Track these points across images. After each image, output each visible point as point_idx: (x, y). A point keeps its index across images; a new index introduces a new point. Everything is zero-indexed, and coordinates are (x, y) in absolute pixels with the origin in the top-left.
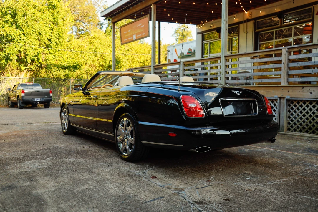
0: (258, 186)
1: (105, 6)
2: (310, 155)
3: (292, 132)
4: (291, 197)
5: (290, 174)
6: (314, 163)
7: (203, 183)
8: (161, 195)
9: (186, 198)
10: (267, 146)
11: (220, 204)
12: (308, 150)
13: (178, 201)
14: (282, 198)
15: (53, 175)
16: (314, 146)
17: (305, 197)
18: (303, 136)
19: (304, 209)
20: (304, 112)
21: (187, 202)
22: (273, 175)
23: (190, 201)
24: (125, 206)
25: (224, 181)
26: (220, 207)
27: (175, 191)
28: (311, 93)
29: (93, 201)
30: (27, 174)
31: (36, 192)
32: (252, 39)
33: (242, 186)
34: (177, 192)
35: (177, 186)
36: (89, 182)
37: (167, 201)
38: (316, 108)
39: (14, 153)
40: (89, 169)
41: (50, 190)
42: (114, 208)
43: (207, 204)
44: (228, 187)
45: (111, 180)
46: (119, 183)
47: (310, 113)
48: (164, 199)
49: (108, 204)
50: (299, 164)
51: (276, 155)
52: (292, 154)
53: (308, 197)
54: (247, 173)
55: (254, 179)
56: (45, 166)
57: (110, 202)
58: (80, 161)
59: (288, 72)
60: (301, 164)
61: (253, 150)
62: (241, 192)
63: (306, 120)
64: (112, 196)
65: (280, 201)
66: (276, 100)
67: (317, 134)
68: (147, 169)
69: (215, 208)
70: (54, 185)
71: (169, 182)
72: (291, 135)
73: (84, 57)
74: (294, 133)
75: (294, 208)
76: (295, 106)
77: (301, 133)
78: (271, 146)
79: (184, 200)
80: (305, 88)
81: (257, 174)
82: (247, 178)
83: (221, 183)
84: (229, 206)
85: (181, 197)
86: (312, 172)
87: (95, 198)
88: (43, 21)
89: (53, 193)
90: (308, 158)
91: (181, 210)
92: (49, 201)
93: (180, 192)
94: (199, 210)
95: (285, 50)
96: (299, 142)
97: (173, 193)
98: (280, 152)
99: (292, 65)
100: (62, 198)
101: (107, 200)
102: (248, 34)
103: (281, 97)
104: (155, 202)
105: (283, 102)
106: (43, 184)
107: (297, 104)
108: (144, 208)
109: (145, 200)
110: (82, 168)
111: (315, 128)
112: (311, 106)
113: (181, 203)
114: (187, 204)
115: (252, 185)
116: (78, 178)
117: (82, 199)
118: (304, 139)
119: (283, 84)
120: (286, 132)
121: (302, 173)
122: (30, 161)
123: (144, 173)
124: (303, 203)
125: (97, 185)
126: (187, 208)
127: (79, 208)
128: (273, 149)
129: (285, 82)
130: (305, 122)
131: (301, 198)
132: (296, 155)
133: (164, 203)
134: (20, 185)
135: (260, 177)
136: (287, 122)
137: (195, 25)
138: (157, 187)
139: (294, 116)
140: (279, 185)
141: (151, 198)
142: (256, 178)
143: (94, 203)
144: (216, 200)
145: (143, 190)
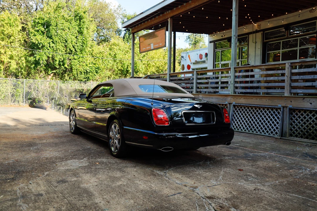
0: (258, 186)
1: (124, 13)
2: (305, 159)
3: (294, 138)
4: (282, 195)
5: (286, 176)
6: (308, 167)
7: (213, 182)
8: (180, 191)
9: (199, 194)
10: (269, 151)
11: (226, 199)
12: (305, 155)
13: (193, 196)
14: (276, 195)
15: (92, 172)
16: (311, 152)
17: (294, 195)
18: (303, 142)
19: (292, 205)
20: (305, 120)
21: (200, 197)
22: (271, 177)
23: (203, 196)
24: (153, 199)
25: (230, 181)
26: (226, 202)
27: (190, 188)
28: (311, 104)
29: (128, 194)
30: (72, 171)
31: (83, 185)
32: (260, 49)
33: (244, 185)
34: (192, 189)
35: (192, 184)
36: (122, 179)
37: (185, 196)
38: (315, 117)
39: (56, 153)
40: (120, 169)
41: (93, 184)
42: (145, 200)
43: (216, 199)
44: (233, 186)
45: (139, 178)
46: (146, 181)
47: (310, 121)
48: (182, 194)
49: (140, 197)
50: (295, 168)
51: (276, 159)
52: (290, 159)
53: (296, 195)
54: (250, 175)
55: (254, 180)
56: (84, 165)
57: (141, 196)
58: (112, 162)
59: (290, 84)
60: (297, 168)
61: (256, 154)
62: (243, 190)
63: (306, 128)
64: (142, 191)
65: (274, 198)
66: (280, 109)
67: (316, 140)
68: (167, 169)
69: (222, 202)
70: (95, 180)
71: (185, 181)
72: (292, 140)
73: (105, 62)
74: (295, 139)
75: (283, 204)
76: (297, 114)
77: (302, 139)
78: (273, 151)
79: (198, 196)
80: (305, 99)
81: (258, 176)
82: (249, 179)
83: (227, 183)
84: (233, 201)
85: (195, 193)
86: (304, 175)
87: (130, 192)
88: (70, 30)
89: (96, 187)
90: (304, 162)
91: (196, 203)
92: (95, 193)
93: (194, 189)
94: (209, 203)
95: (288, 64)
96: (298, 148)
97: (189, 189)
98: (280, 156)
99: (294, 78)
100: (104, 191)
101: (138, 194)
102: (257, 44)
103: (284, 106)
104: (176, 196)
105: (286, 111)
106: (87, 180)
107: (298, 113)
108: (168, 201)
109: (168, 195)
110: (114, 167)
111: (314, 134)
112: (310, 115)
113: (196, 198)
114: (200, 198)
115: (253, 184)
116: (112, 175)
117: (120, 192)
118: (303, 145)
119: (286, 95)
120: (288, 138)
121: (296, 176)
122: (71, 160)
123: (165, 173)
124: (292, 200)
125: (128, 182)
126: (200, 201)
127: (119, 199)
128: (274, 153)
129: (287, 93)
130: (306, 129)
131: (291, 196)
132: (293, 160)
133: (183, 197)
134: (70, 180)
135: (260, 178)
136: (290, 128)
137: (208, 35)
138: (176, 185)
139: (296, 123)
140: (275, 185)
141: (172, 193)
142: (257, 179)
143: (129, 196)
144: (223, 196)
145: (165, 186)
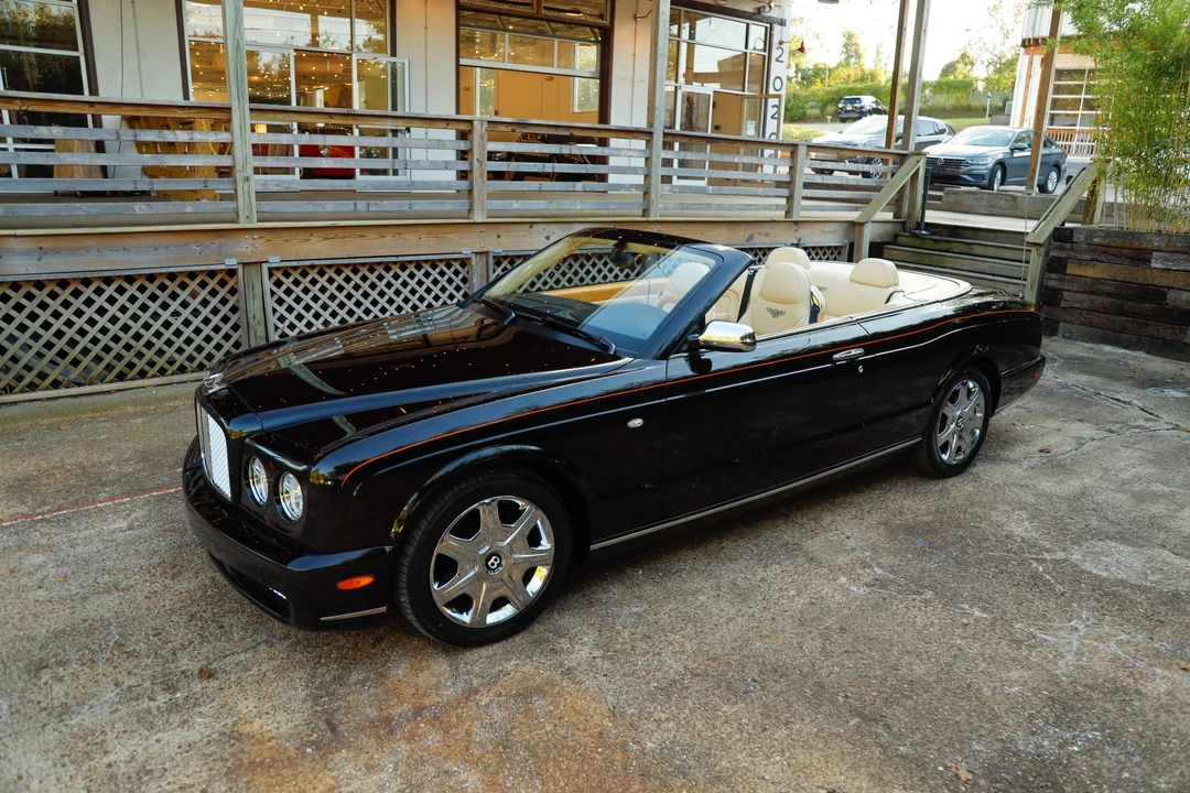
95: (482, 125)
99: (495, 166)
103: (478, 251)
129: (482, 212)
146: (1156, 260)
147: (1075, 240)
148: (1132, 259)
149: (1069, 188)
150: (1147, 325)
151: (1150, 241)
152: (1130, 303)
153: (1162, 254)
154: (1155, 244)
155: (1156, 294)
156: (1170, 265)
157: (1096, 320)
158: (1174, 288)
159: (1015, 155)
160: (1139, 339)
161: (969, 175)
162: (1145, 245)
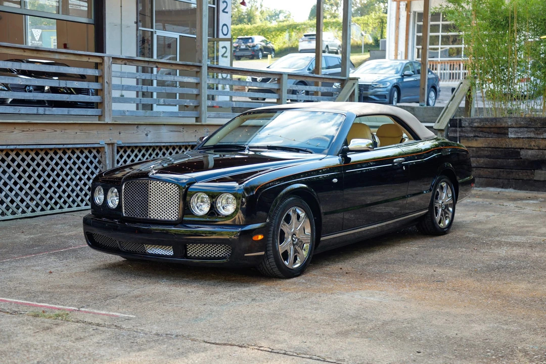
28: (147, 135)
66: (103, 148)
76: (129, 156)
80: (140, 127)
95: (109, 60)
103: (108, 142)
107: (131, 154)
112: (147, 155)
119: (108, 120)
129: (110, 117)
146: (511, 133)
147: (463, 125)
148: (498, 133)
149: (454, 96)
150: (512, 172)
151: (506, 122)
152: (500, 160)
153: (514, 129)
154: (509, 124)
155: (513, 153)
156: (519, 135)
157: (482, 173)
158: (523, 149)
159: (405, 80)
160: (509, 181)
161: (375, 95)
162: (503, 125)
